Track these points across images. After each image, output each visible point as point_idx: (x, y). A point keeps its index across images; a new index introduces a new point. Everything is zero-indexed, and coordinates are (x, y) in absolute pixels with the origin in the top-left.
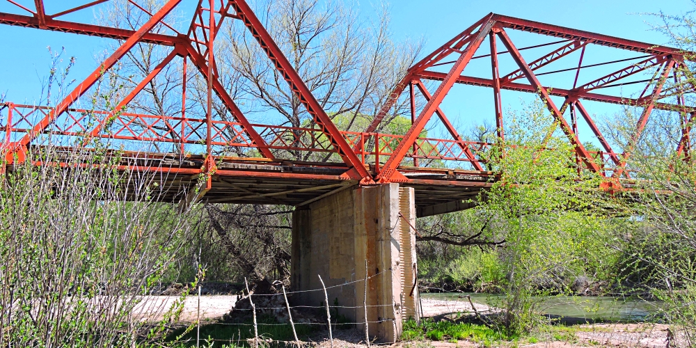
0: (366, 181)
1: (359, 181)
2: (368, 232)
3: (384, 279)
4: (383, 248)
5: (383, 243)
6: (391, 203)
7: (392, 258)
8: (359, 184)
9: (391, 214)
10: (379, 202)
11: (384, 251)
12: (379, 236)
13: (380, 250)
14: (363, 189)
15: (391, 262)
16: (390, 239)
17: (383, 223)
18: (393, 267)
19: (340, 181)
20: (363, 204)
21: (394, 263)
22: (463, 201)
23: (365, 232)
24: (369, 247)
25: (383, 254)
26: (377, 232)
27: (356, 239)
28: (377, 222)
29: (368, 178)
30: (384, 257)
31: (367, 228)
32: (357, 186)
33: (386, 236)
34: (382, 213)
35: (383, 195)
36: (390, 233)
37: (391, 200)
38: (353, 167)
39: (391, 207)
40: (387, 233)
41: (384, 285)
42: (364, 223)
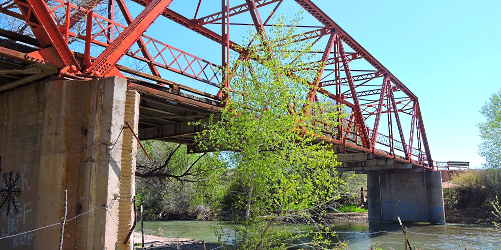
0: (71, 71)
1: (59, 69)
2: (68, 148)
3: (91, 221)
4: (93, 173)
5: (94, 165)
6: (114, 106)
7: (109, 188)
8: (58, 73)
9: (113, 122)
10: (93, 103)
11: (94, 177)
12: (88, 154)
13: (88, 175)
14: (65, 82)
15: (106, 195)
16: (106, 159)
17: (96, 134)
18: (108, 203)
19: (25, 64)
20: (64, 104)
21: (110, 196)
22: (189, 123)
23: (63, 147)
24: (67, 170)
25: (93, 181)
26: (84, 148)
27: (43, 159)
28: (85, 132)
29: (74, 67)
30: (93, 186)
31: (66, 141)
32: (56, 76)
33: (100, 154)
34: (97, 120)
35: (101, 92)
36: (108, 150)
37: (114, 101)
38: (51, 45)
39: (114, 111)
40: (104, 150)
41: (90, 230)
42: (62, 133)
